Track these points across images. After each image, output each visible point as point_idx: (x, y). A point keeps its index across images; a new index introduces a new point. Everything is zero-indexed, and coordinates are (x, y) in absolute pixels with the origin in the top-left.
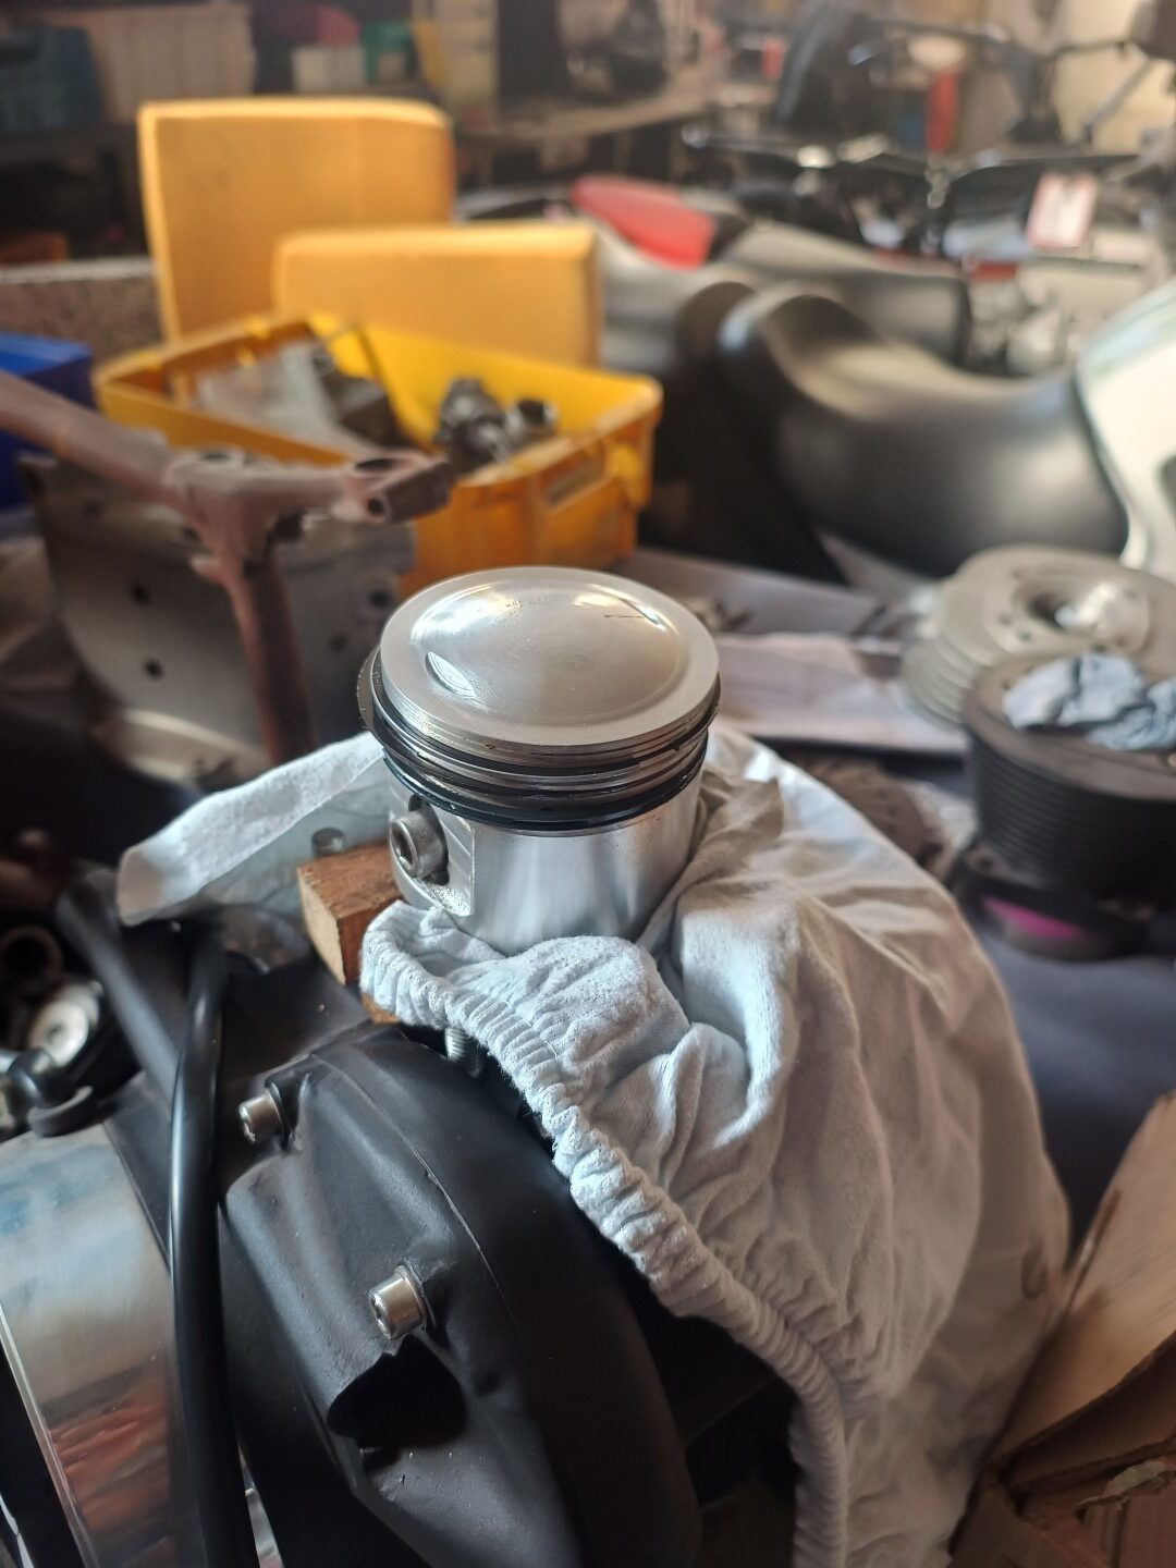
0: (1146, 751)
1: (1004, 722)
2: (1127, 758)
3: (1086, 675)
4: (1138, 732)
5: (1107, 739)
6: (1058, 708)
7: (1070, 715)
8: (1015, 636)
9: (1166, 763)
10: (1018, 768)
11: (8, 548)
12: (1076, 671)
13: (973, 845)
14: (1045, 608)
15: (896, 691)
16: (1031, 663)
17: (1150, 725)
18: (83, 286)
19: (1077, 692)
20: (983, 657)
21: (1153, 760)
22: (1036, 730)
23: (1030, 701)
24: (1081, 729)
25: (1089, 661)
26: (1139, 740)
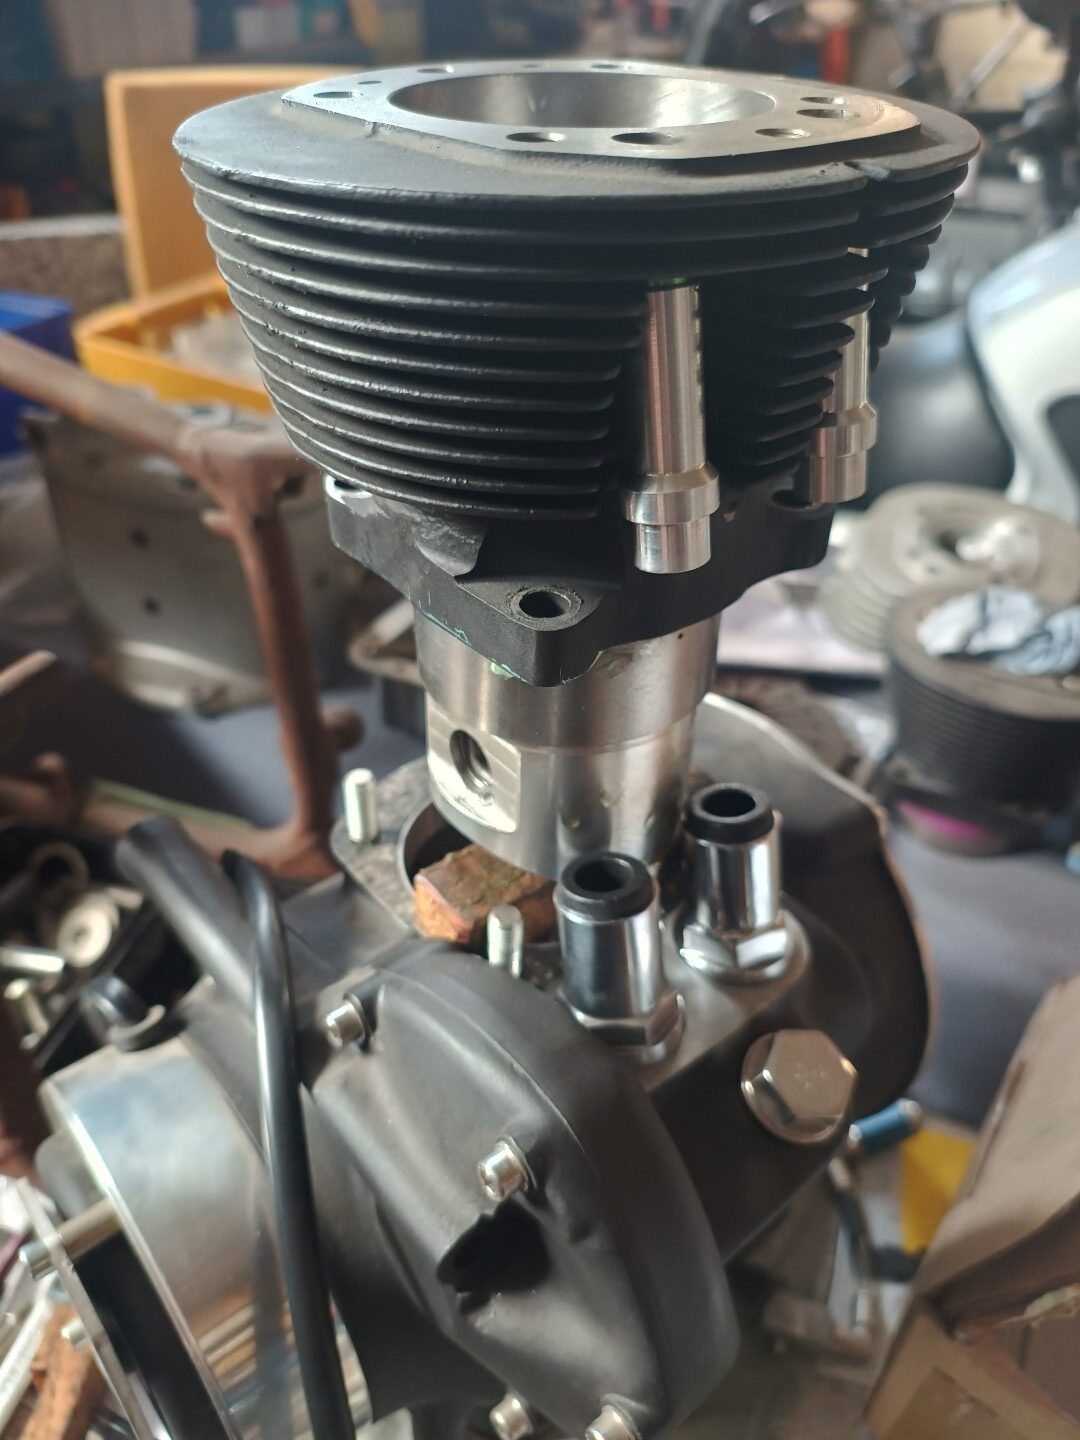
0: (1045, 675)
1: (920, 649)
2: (1028, 681)
3: (992, 608)
4: (1036, 657)
5: (1012, 666)
6: (968, 637)
7: (979, 644)
8: (921, 568)
9: (1060, 686)
10: (931, 690)
11: (8, 492)
12: (983, 606)
13: (890, 755)
14: (947, 543)
15: (815, 617)
16: (941, 596)
17: (1048, 652)
18: (55, 242)
19: (984, 622)
20: (893, 588)
21: (1050, 684)
22: (948, 657)
23: (942, 631)
24: (988, 656)
25: (993, 593)
26: (1037, 664)
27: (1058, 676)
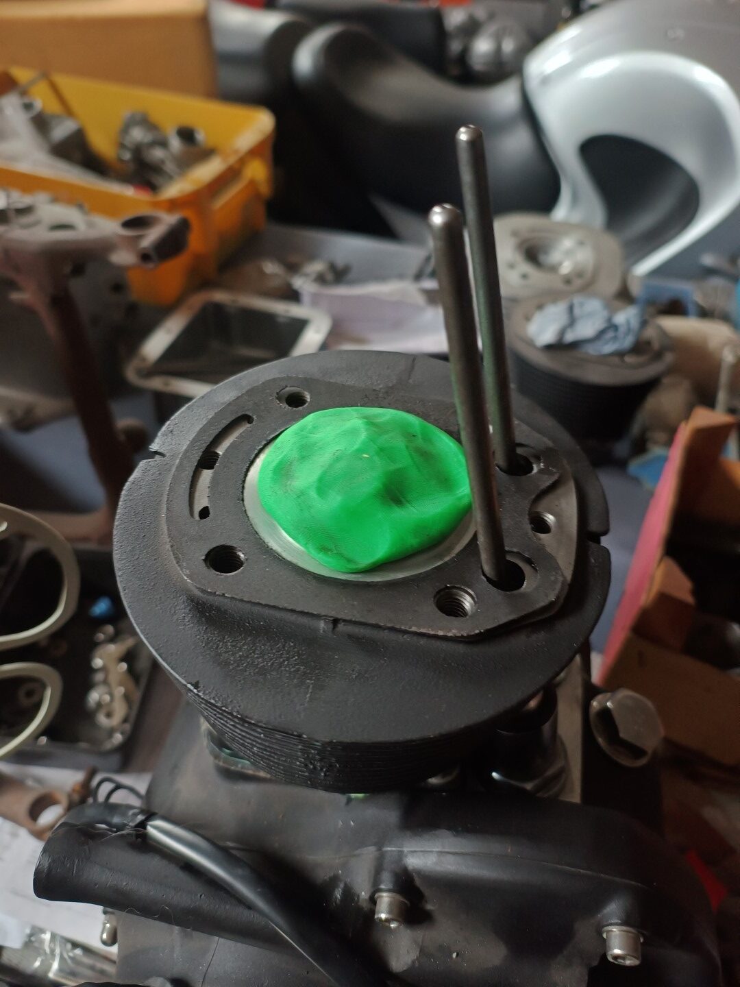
1: (530, 343)
2: (603, 359)
3: (577, 311)
4: (607, 343)
5: (592, 350)
6: (562, 332)
7: (570, 337)
8: (517, 275)
9: (623, 361)
12: (571, 309)
17: (615, 338)
19: (572, 321)
21: (616, 360)
22: (549, 348)
23: (544, 330)
24: (575, 345)
25: (577, 300)
26: (608, 348)
27: (620, 354)
